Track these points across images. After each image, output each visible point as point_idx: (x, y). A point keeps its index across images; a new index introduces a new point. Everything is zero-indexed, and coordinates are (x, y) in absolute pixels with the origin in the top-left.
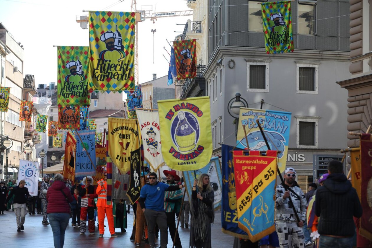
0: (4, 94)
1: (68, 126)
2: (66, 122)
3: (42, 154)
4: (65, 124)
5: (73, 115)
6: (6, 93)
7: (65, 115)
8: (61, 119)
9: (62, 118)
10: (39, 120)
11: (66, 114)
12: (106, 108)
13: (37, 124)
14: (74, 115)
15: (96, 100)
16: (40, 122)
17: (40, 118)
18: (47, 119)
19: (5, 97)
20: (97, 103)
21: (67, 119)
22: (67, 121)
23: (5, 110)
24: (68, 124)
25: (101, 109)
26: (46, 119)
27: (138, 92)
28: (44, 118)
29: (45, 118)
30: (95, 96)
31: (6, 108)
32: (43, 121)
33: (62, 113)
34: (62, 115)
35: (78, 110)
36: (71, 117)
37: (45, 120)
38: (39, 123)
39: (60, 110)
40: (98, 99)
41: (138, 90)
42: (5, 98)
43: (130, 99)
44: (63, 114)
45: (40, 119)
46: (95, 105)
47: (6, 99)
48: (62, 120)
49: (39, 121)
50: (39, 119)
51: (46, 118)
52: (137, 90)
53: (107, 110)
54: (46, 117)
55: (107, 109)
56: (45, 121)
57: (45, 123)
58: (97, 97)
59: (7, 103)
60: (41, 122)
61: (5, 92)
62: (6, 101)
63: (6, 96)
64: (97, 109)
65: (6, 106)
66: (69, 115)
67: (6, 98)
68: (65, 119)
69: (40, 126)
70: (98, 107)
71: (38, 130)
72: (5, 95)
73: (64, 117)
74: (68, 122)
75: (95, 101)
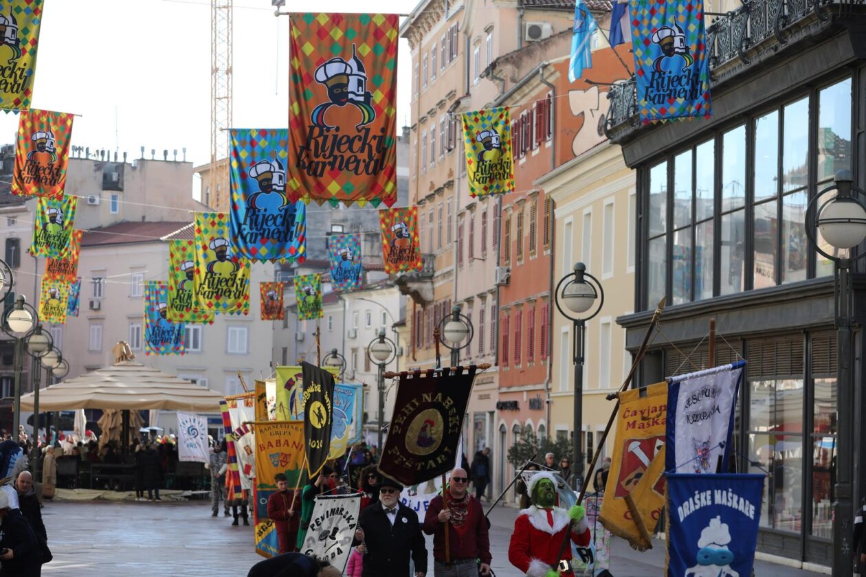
0: (15, 22)
1: (334, 188)
2: (328, 168)
3: (38, 343)
4: (321, 175)
5: (362, 134)
6: (21, 18)
7: (321, 134)
8: (302, 148)
9: (306, 147)
10: (43, 213)
11: (328, 129)
12: (144, 217)
13: (36, 228)
14: (368, 130)
15: (115, 193)
16: (48, 220)
17: (48, 203)
18: (74, 208)
19: (20, 35)
20: (119, 201)
21: (332, 151)
22: (332, 164)
23: (17, 102)
24: (334, 177)
25: (131, 219)
26: (71, 210)
27: (688, 24)
28: (65, 206)
29: (68, 207)
30: (114, 182)
31: (21, 92)
32: (58, 218)
33: (307, 124)
34: (308, 130)
35: (386, 111)
36: (350, 142)
37: (67, 212)
38: (45, 225)
39: (296, 105)
40: (121, 190)
41: (689, 18)
42: (17, 41)
43: (649, 62)
44: (312, 128)
45: (49, 208)
46: (114, 209)
47: (21, 46)
48: (308, 156)
49: (43, 218)
50: (42, 207)
51: (72, 205)
52: (682, 19)
53: (150, 223)
54: (70, 202)
55: (147, 220)
56: (66, 217)
57: (66, 223)
58: (120, 186)
59: (27, 68)
60: (53, 220)
61: (18, 10)
62: (26, 58)
63: (26, 31)
64: (119, 221)
65: (21, 82)
66: (340, 134)
67: (25, 41)
68: (323, 150)
69: (47, 236)
70: (120, 215)
71: (41, 251)
72: (20, 26)
73: (317, 143)
74: (337, 167)
75: (114, 198)
